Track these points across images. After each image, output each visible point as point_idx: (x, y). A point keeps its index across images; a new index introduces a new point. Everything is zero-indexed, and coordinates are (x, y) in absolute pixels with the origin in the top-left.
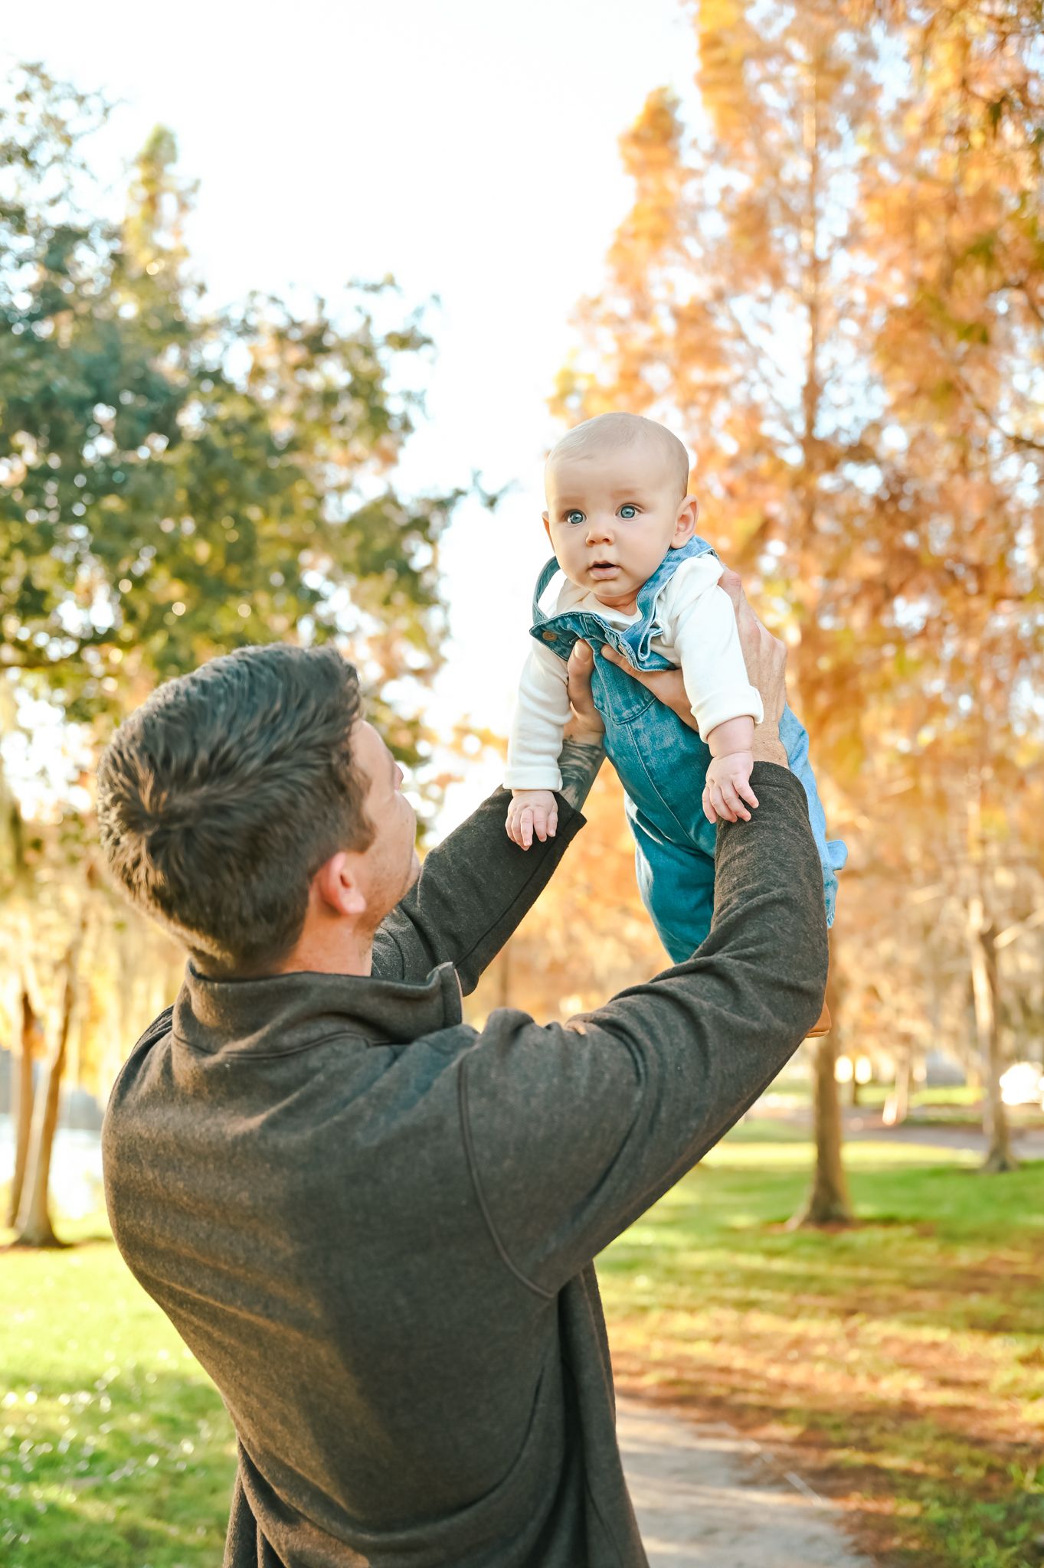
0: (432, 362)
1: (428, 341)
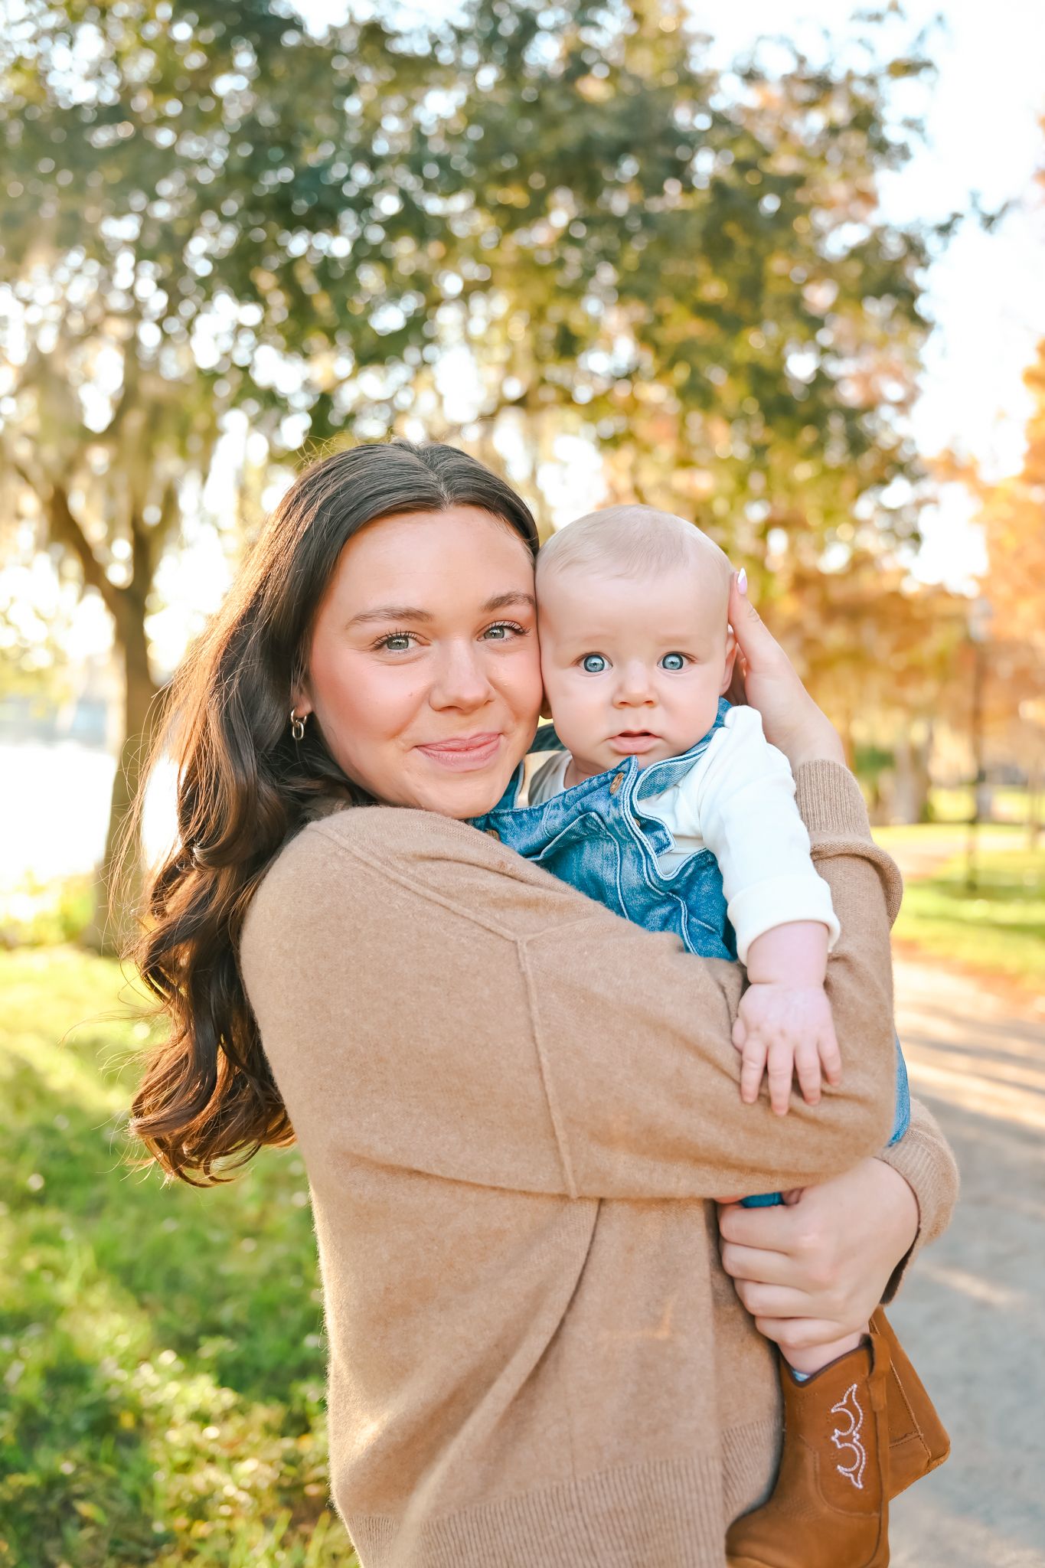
0: (932, 86)
1: (928, 65)
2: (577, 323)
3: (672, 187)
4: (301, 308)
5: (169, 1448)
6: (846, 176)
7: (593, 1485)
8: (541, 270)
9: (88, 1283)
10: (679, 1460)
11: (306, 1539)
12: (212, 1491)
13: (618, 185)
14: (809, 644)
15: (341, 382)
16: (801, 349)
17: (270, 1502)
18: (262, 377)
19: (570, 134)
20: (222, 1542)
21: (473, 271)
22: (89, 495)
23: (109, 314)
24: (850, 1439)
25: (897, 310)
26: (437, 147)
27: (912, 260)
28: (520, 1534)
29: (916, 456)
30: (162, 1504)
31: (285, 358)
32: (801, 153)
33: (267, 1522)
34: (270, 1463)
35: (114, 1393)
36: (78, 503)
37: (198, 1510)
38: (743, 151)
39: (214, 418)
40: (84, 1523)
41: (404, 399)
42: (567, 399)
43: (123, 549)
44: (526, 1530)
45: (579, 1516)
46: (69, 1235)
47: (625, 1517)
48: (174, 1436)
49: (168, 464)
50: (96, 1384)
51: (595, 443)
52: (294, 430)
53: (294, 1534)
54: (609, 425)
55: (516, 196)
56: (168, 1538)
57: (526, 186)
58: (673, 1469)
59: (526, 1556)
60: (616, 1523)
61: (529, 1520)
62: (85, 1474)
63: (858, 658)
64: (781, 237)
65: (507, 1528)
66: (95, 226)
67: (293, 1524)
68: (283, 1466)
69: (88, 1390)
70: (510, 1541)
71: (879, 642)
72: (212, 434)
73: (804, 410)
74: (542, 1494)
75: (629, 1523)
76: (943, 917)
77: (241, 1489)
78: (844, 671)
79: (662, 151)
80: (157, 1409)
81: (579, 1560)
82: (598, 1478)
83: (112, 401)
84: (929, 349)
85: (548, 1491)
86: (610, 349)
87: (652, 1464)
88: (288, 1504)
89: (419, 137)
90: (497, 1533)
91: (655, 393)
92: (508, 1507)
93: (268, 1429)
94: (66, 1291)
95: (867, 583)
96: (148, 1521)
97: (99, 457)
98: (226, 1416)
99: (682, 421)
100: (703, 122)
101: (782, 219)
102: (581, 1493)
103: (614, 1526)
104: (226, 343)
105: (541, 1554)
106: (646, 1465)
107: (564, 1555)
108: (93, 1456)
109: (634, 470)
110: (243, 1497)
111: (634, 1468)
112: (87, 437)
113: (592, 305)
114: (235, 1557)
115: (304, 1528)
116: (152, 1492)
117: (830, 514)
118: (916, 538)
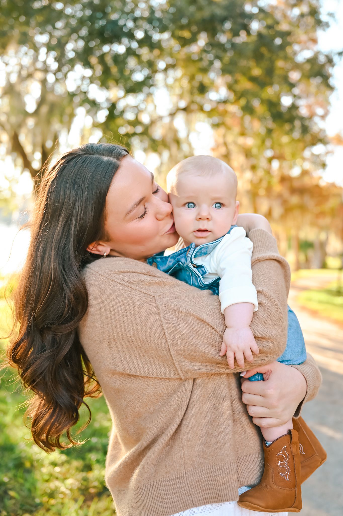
2: (206, 81)
3: (243, 34)
4: (106, 71)
5: (42, 474)
6: (306, 32)
7: (191, 473)
8: (194, 62)
9: (16, 416)
10: (221, 464)
11: (89, 507)
12: (57, 488)
13: (224, 32)
14: (284, 202)
15: (119, 99)
16: (287, 95)
17: (77, 493)
18: (91, 96)
19: (206, 13)
20: (59, 506)
21: (170, 60)
22: (27, 136)
23: (36, 70)
24: (284, 464)
25: (322, 82)
26: (158, 14)
27: (328, 64)
28: (166, 489)
29: (326, 136)
30: (39, 493)
31: (100, 89)
32: (291, 23)
33: (76, 500)
34: (78, 480)
35: (23, 455)
36: (23, 138)
37: (52, 495)
38: (270, 22)
39: (73, 110)
40: (12, 498)
41: (142, 106)
42: (201, 109)
43: (38, 156)
44: (168, 488)
45: (186, 483)
46: (9, 400)
47: (201, 483)
48: (45, 470)
49: (56, 126)
50: (17, 451)
51: (211, 125)
52: (102, 115)
53: (84, 505)
54: (216, 119)
55: (186, 34)
56: (41, 504)
57: (190, 31)
58: (219, 467)
59: (168, 496)
60: (199, 485)
61: (169, 484)
62: (12, 482)
63: (302, 208)
64: (281, 54)
65: (162, 487)
66: (32, 38)
67: (85, 501)
68: (82, 482)
69: (14, 453)
70: (163, 491)
71: (309, 202)
72: (72, 115)
73: (287, 117)
74: (174, 476)
75: (203, 485)
76: (328, 303)
77: (67, 489)
78: (297, 213)
79: (240, 20)
80: (38, 461)
81: (186, 497)
82: (193, 470)
83: (36, 102)
84: (333, 97)
85: (176, 475)
86: (217, 91)
87: (212, 466)
88: (83, 494)
89: (152, 10)
90: (158, 489)
91: (233, 109)
92: (162, 480)
93: (77, 469)
94: (8, 419)
95: (307, 181)
96: (34, 498)
97: (31, 122)
98: (62, 464)
99: (242, 118)
100: (255, 10)
101: (282, 47)
102: (187, 475)
103: (198, 486)
104: (79, 82)
105: (173, 496)
106: (209, 466)
107: (180, 496)
108: (15, 476)
109: (224, 136)
110: (68, 492)
111: (205, 467)
112: (27, 114)
113: (212, 75)
114: (64, 511)
115: (89, 503)
116: (35, 488)
117: (294, 156)
118: (324, 165)
